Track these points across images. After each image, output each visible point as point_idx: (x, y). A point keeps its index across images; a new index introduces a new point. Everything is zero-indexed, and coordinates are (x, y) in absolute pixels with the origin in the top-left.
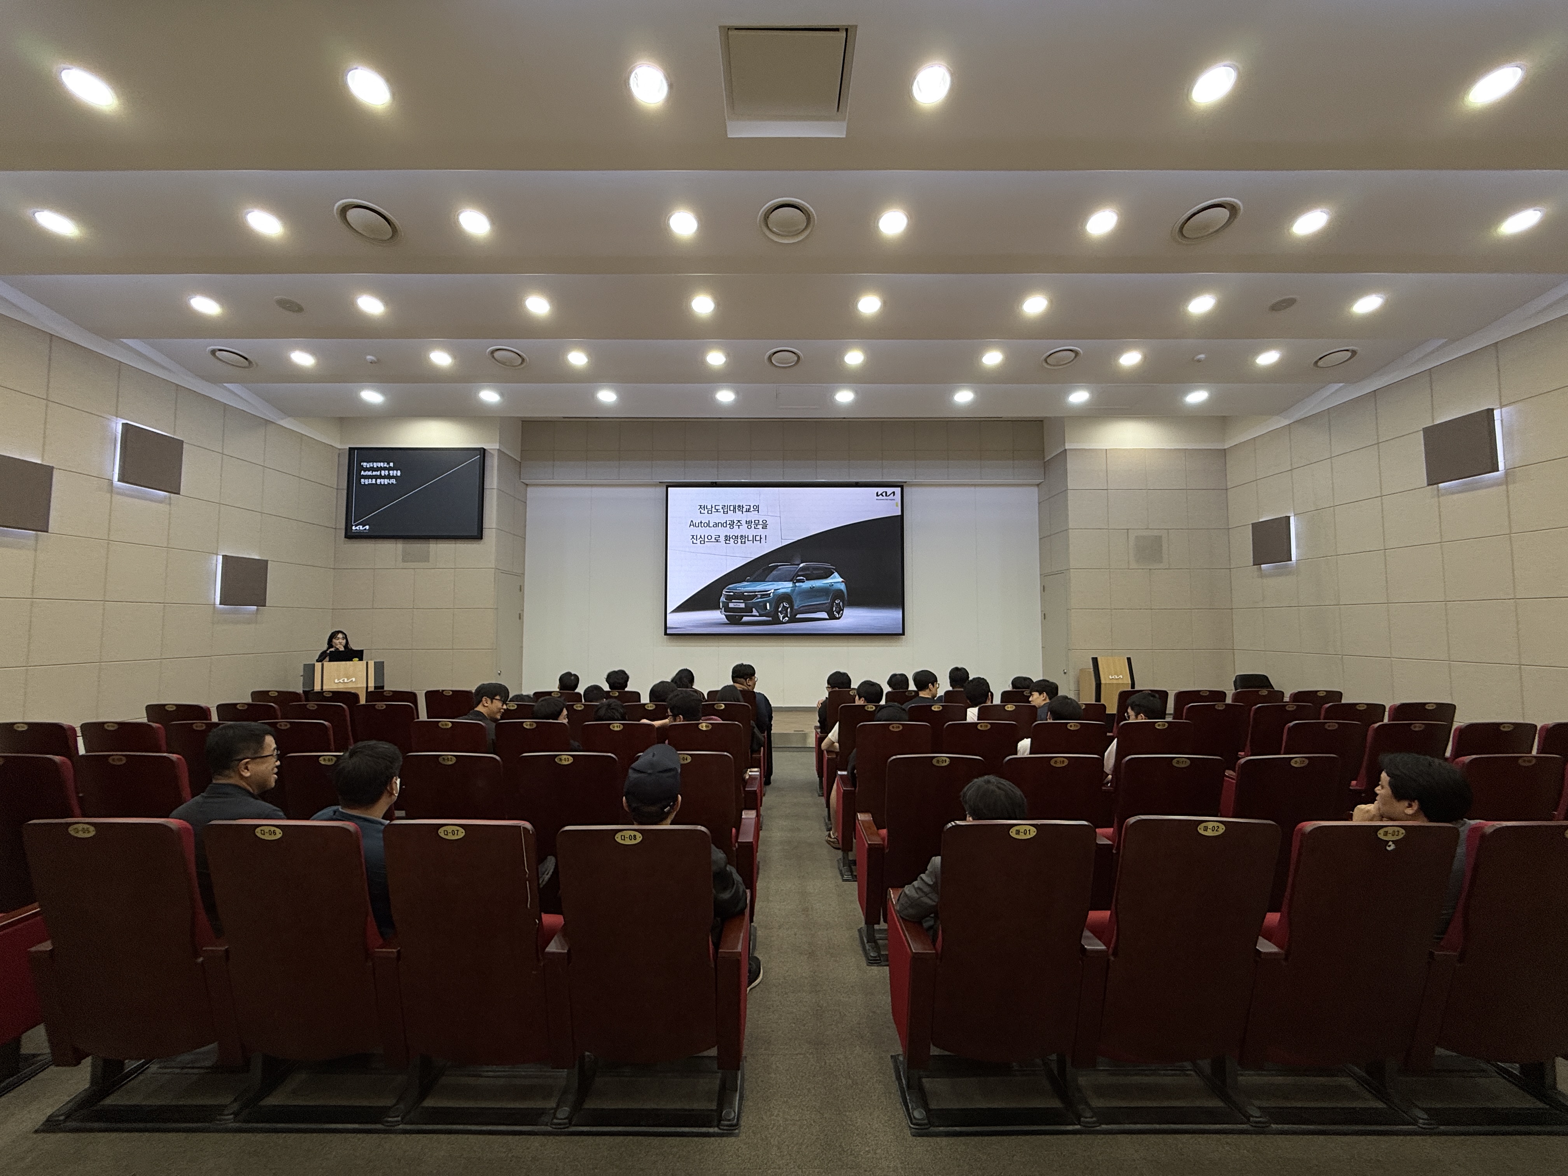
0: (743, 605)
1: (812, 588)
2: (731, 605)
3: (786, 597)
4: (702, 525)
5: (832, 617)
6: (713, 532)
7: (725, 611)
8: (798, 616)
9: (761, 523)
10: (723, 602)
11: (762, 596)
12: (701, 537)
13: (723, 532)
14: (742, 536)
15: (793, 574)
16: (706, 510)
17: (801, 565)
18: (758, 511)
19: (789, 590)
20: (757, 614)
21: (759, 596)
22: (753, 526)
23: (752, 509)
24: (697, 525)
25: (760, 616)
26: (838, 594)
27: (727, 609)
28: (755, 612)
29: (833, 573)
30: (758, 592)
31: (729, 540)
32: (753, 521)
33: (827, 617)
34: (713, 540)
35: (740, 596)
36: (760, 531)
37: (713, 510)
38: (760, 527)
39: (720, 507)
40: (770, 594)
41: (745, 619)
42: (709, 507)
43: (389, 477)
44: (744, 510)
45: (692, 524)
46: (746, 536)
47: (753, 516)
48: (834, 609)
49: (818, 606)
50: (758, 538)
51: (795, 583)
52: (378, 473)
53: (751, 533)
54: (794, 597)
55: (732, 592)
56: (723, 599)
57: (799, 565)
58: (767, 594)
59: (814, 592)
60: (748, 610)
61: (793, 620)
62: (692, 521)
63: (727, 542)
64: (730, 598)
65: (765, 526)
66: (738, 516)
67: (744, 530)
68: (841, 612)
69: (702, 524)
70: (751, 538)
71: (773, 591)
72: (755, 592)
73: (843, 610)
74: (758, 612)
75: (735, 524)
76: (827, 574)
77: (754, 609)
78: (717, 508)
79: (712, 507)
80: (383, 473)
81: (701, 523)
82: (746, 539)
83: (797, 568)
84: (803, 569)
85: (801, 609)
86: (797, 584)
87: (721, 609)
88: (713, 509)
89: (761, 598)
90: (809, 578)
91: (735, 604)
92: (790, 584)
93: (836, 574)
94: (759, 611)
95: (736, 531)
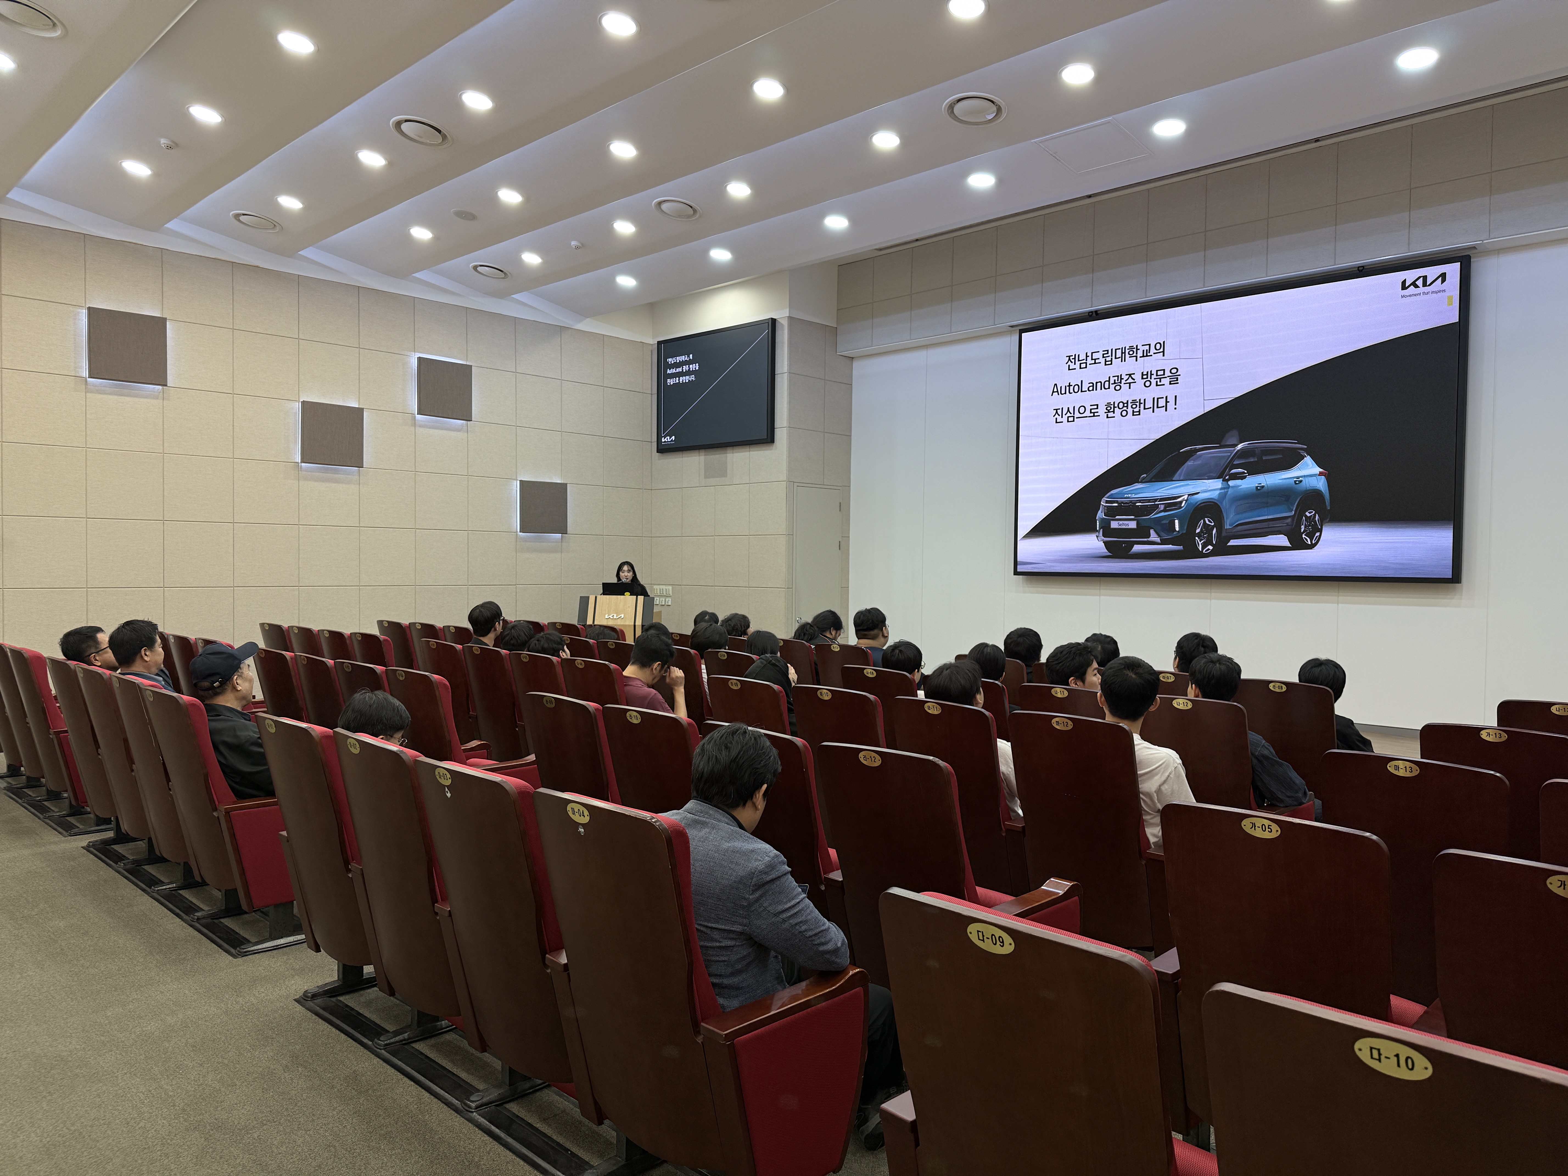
0: (1133, 525)
1: (1260, 489)
2: (1114, 525)
3: (1210, 508)
4: (1071, 391)
5: (1298, 544)
6: (1087, 399)
7: (1104, 536)
8: (1232, 543)
9: (1168, 373)
10: (1102, 520)
11: (1168, 507)
12: (1068, 410)
13: (1102, 397)
14: (1134, 402)
15: (1223, 463)
16: (1078, 363)
17: (1240, 446)
18: (1163, 352)
19: (1214, 495)
20: (1158, 540)
21: (1162, 507)
22: (1154, 382)
23: (1153, 350)
24: (1063, 392)
25: (1163, 542)
26: (1312, 498)
27: (1107, 531)
28: (1154, 537)
29: (1303, 457)
30: (1161, 500)
31: (1114, 412)
32: (1154, 372)
33: (1288, 544)
34: (1088, 413)
35: (1128, 509)
36: (1167, 390)
37: (1089, 361)
38: (1166, 381)
39: (1099, 355)
40: (1181, 502)
41: (1137, 548)
42: (1082, 357)
43: (688, 373)
44: (1140, 353)
45: (1056, 390)
46: (1142, 401)
47: (1153, 363)
48: (1303, 527)
49: (1271, 524)
50: (1162, 403)
51: (1228, 480)
52: (680, 369)
53: (1149, 394)
54: (1224, 505)
55: (1117, 502)
56: (1100, 514)
57: (1237, 445)
58: (1175, 504)
59: (1262, 496)
60: (1142, 532)
61: (1222, 549)
62: (1056, 384)
63: (1110, 415)
64: (1112, 513)
65: (1174, 380)
66: (1131, 366)
67: (1139, 391)
68: (1318, 534)
69: (1072, 388)
70: (1149, 404)
71: (1186, 497)
72: (1156, 500)
73: (1321, 532)
74: (1159, 536)
75: (1123, 381)
76: (1290, 460)
77: (1152, 531)
78: (1095, 356)
79: (1087, 356)
80: (686, 368)
81: (1070, 386)
82: (1142, 406)
83: (1231, 452)
84: (1243, 454)
85: (1240, 528)
86: (1231, 483)
87: (1099, 532)
88: (1089, 359)
89: (1164, 511)
90: (1254, 470)
91: (1121, 522)
92: (1217, 484)
93: (1308, 460)
94: (1162, 534)
95: (1125, 394)
